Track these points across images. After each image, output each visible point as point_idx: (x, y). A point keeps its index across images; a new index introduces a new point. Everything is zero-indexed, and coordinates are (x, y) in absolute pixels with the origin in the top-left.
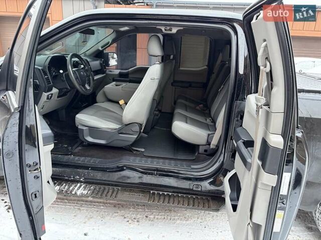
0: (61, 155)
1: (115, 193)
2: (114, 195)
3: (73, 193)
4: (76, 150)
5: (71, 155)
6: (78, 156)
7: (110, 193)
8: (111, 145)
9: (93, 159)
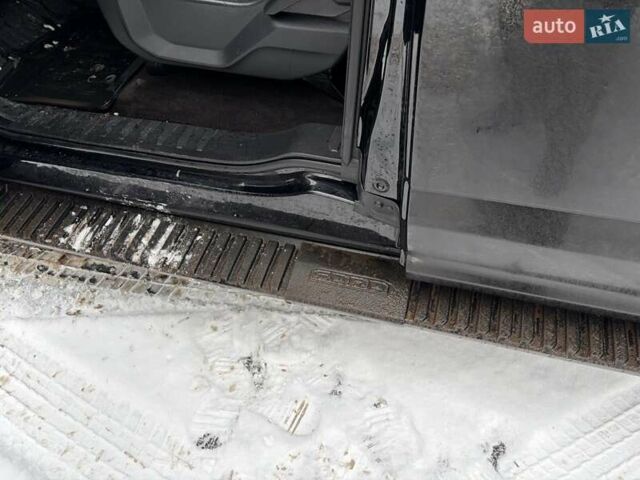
0: (80, 109)
1: (280, 267)
2: (276, 274)
3: (136, 258)
4: (127, 93)
5: (110, 110)
6: (137, 116)
7: (262, 266)
8: (252, 68)
9: (190, 129)
